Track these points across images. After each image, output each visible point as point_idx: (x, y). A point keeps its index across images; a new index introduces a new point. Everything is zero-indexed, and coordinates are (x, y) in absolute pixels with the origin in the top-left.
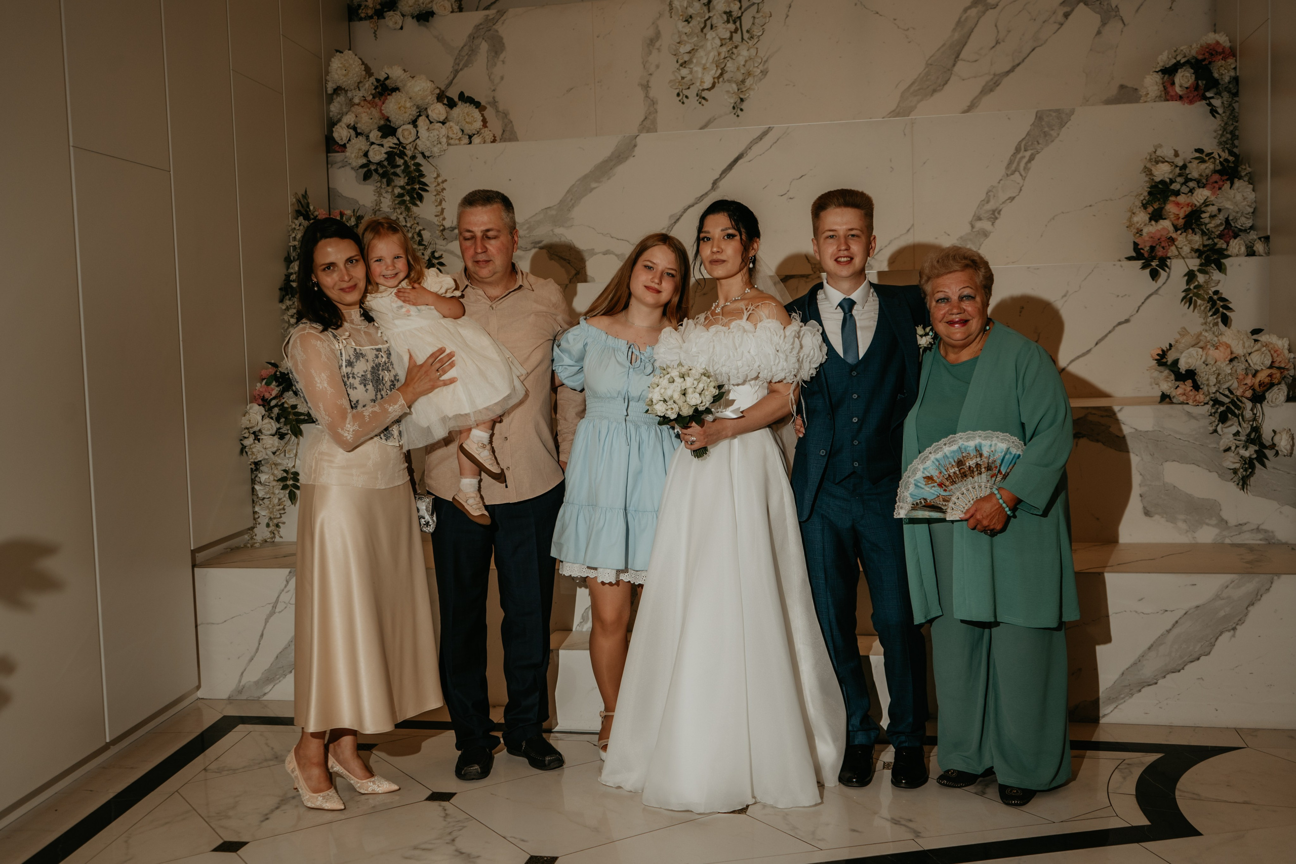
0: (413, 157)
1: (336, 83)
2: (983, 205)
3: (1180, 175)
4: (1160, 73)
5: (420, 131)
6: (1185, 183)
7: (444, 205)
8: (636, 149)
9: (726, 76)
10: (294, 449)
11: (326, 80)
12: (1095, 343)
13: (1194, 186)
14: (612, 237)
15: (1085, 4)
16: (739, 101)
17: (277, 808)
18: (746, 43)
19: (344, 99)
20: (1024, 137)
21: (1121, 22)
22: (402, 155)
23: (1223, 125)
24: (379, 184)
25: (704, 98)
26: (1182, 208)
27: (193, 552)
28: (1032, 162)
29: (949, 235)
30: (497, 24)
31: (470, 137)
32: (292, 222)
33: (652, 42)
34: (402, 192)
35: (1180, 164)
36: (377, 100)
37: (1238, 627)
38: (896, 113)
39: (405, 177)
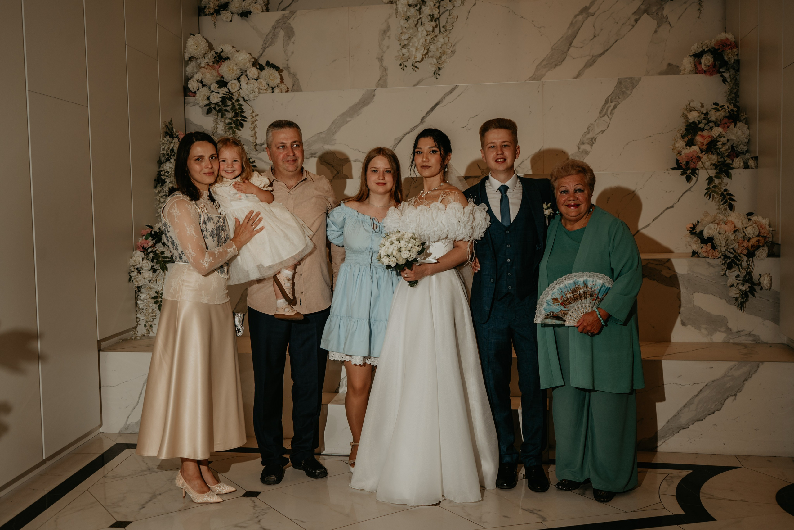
0: (238, 100)
1: (190, 54)
2: (586, 135)
3: (704, 119)
4: (692, 57)
5: (242, 84)
6: (707, 124)
7: (256, 130)
8: (375, 97)
9: (430, 54)
10: (161, 279)
11: (184, 52)
12: (652, 220)
13: (713, 125)
14: (359, 151)
15: (648, 14)
16: (438, 69)
17: (150, 501)
18: (442, 34)
19: (195, 64)
20: (610, 94)
21: (669, 25)
22: (231, 99)
23: (730, 89)
24: (216, 117)
25: (416, 67)
26: (706, 138)
27: (99, 342)
28: (615, 109)
30: (290, 20)
31: (273, 89)
32: (162, 139)
33: (385, 32)
34: (230, 121)
35: (705, 112)
36: (215, 65)
37: (738, 394)
38: (533, 78)
39: (232, 112)
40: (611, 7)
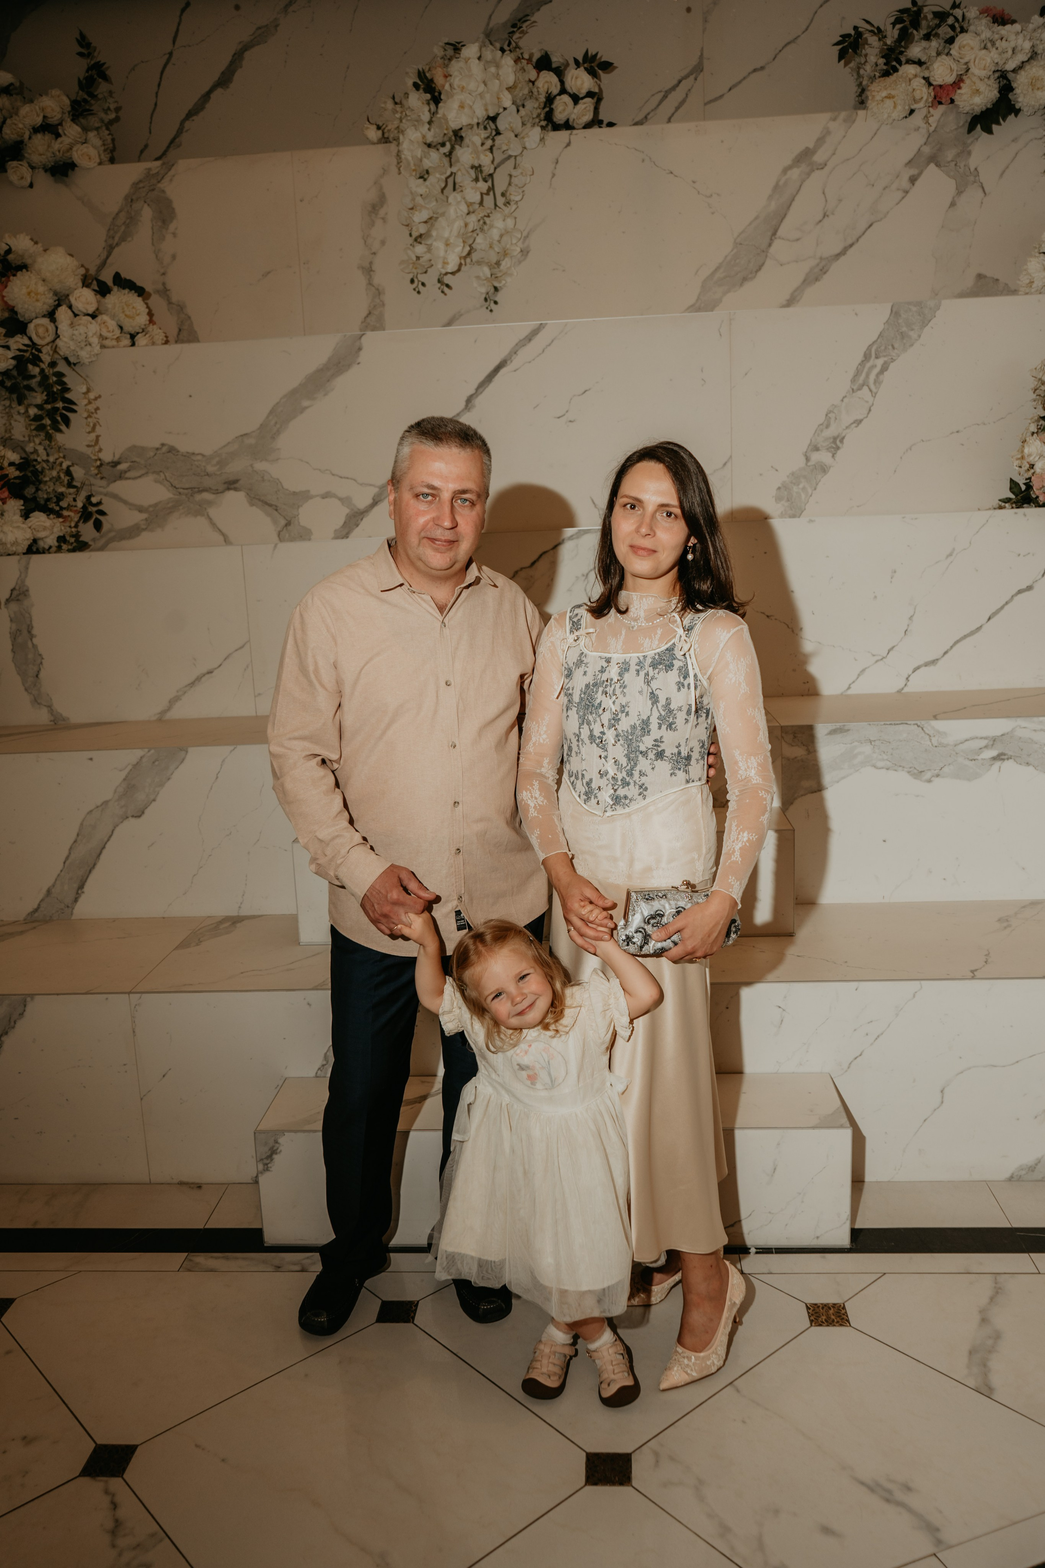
0: (53, 364)
2: (822, 431)
5: (60, 327)
7: (99, 430)
8: (362, 353)
9: (475, 256)
12: (988, 617)
14: (333, 475)
15: (937, 166)
16: (493, 290)
18: (501, 210)
20: (875, 338)
21: (981, 190)
22: (36, 360)
24: (7, 403)
25: (448, 286)
28: (885, 373)
29: (777, 470)
30: (162, 181)
31: (133, 337)
33: (375, 208)
34: (40, 413)
38: (696, 308)
39: (43, 393)
40: (860, 150)
